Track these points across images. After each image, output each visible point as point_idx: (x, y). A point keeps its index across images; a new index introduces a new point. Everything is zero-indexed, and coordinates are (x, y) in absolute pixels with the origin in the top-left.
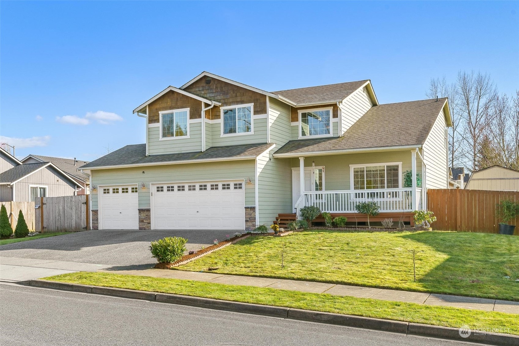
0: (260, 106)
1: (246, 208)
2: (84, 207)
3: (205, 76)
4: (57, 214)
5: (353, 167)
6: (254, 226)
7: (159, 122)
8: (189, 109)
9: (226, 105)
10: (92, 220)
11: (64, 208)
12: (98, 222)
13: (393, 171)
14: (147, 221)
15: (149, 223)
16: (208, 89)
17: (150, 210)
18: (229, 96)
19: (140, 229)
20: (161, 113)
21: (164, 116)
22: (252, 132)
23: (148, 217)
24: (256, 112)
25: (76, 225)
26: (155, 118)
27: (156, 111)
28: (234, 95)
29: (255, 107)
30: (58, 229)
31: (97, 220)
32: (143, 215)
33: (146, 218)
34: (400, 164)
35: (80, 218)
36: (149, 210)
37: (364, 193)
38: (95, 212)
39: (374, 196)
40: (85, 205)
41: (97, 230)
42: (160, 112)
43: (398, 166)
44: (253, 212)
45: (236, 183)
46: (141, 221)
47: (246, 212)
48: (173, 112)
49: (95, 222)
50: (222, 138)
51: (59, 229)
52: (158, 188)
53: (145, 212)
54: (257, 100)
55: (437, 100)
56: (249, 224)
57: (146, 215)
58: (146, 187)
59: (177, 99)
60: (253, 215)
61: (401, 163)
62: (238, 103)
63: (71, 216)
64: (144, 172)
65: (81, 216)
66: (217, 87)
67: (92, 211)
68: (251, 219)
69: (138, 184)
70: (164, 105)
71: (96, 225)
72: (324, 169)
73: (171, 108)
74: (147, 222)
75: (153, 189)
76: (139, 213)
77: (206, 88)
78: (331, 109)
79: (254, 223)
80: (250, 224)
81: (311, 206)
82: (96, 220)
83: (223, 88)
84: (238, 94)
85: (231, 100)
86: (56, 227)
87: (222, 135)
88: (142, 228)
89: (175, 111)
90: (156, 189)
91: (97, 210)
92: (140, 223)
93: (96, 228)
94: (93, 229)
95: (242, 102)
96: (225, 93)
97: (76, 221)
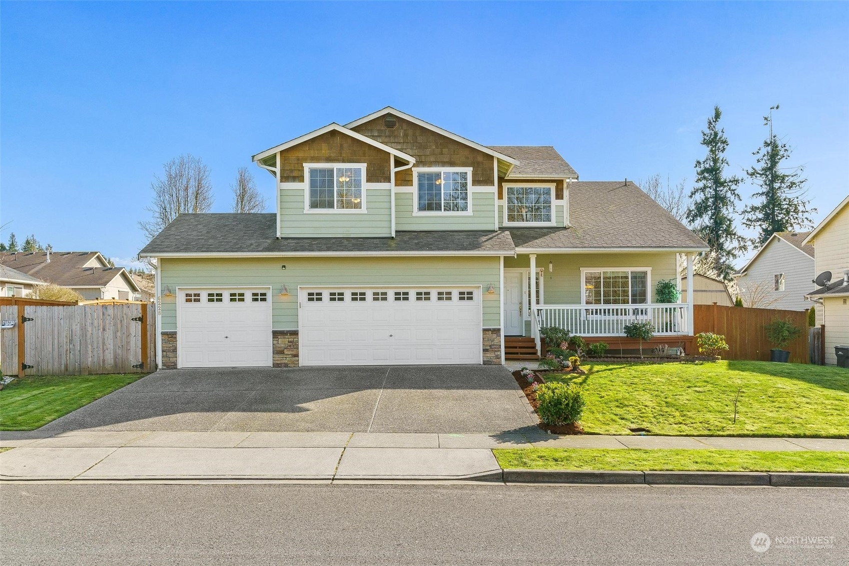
0: (483, 174)
1: (484, 330)
2: (136, 327)
3: (389, 115)
4: (64, 340)
5: (585, 272)
6: (498, 359)
7: (303, 181)
8: (365, 165)
9: (423, 165)
10: (163, 351)
11: (84, 329)
12: (176, 354)
13: (640, 279)
14: (292, 351)
15: (297, 356)
16: (389, 137)
17: (298, 333)
18: (428, 151)
19: (276, 365)
20: (307, 166)
21: (313, 172)
22: (470, 212)
23: (295, 345)
24: (476, 182)
25: (115, 360)
26: (295, 174)
27: (296, 162)
28: (438, 151)
29: (474, 174)
30: (67, 370)
31: (175, 350)
32: (283, 342)
33: (290, 346)
34: (649, 270)
35: (126, 347)
36: (295, 333)
37: (629, 310)
38: (170, 336)
39: (638, 314)
40: (140, 323)
41: (175, 370)
42: (304, 165)
43: (645, 273)
44: (498, 336)
45: (462, 290)
46: (277, 352)
47: (484, 336)
48: (332, 167)
49: (170, 354)
50: (416, 217)
51: (70, 368)
52: (310, 294)
53: (286, 337)
54: (478, 163)
55: (626, 185)
56: (488, 354)
57: (291, 342)
58: (289, 293)
59: (341, 145)
60: (496, 341)
61: (651, 268)
62: (444, 164)
63: (104, 344)
64: (284, 266)
65: (128, 343)
66: (406, 135)
67: (163, 334)
68: (493, 347)
69: (271, 287)
70: (312, 153)
71: (171, 359)
72: (543, 272)
73: (329, 160)
74: (292, 353)
75: (303, 296)
76: (273, 338)
77: (385, 133)
78: (553, 187)
79: (499, 353)
80: (491, 356)
81: (550, 326)
82: (171, 349)
83: (419, 138)
84: (445, 151)
85: (432, 159)
86: (61, 364)
87: (416, 212)
88: (281, 364)
89: (336, 166)
90: (307, 297)
91: (175, 333)
92: (276, 356)
93: (171, 365)
94: (165, 368)
95: (452, 164)
96: (422, 147)
97: (115, 352)
